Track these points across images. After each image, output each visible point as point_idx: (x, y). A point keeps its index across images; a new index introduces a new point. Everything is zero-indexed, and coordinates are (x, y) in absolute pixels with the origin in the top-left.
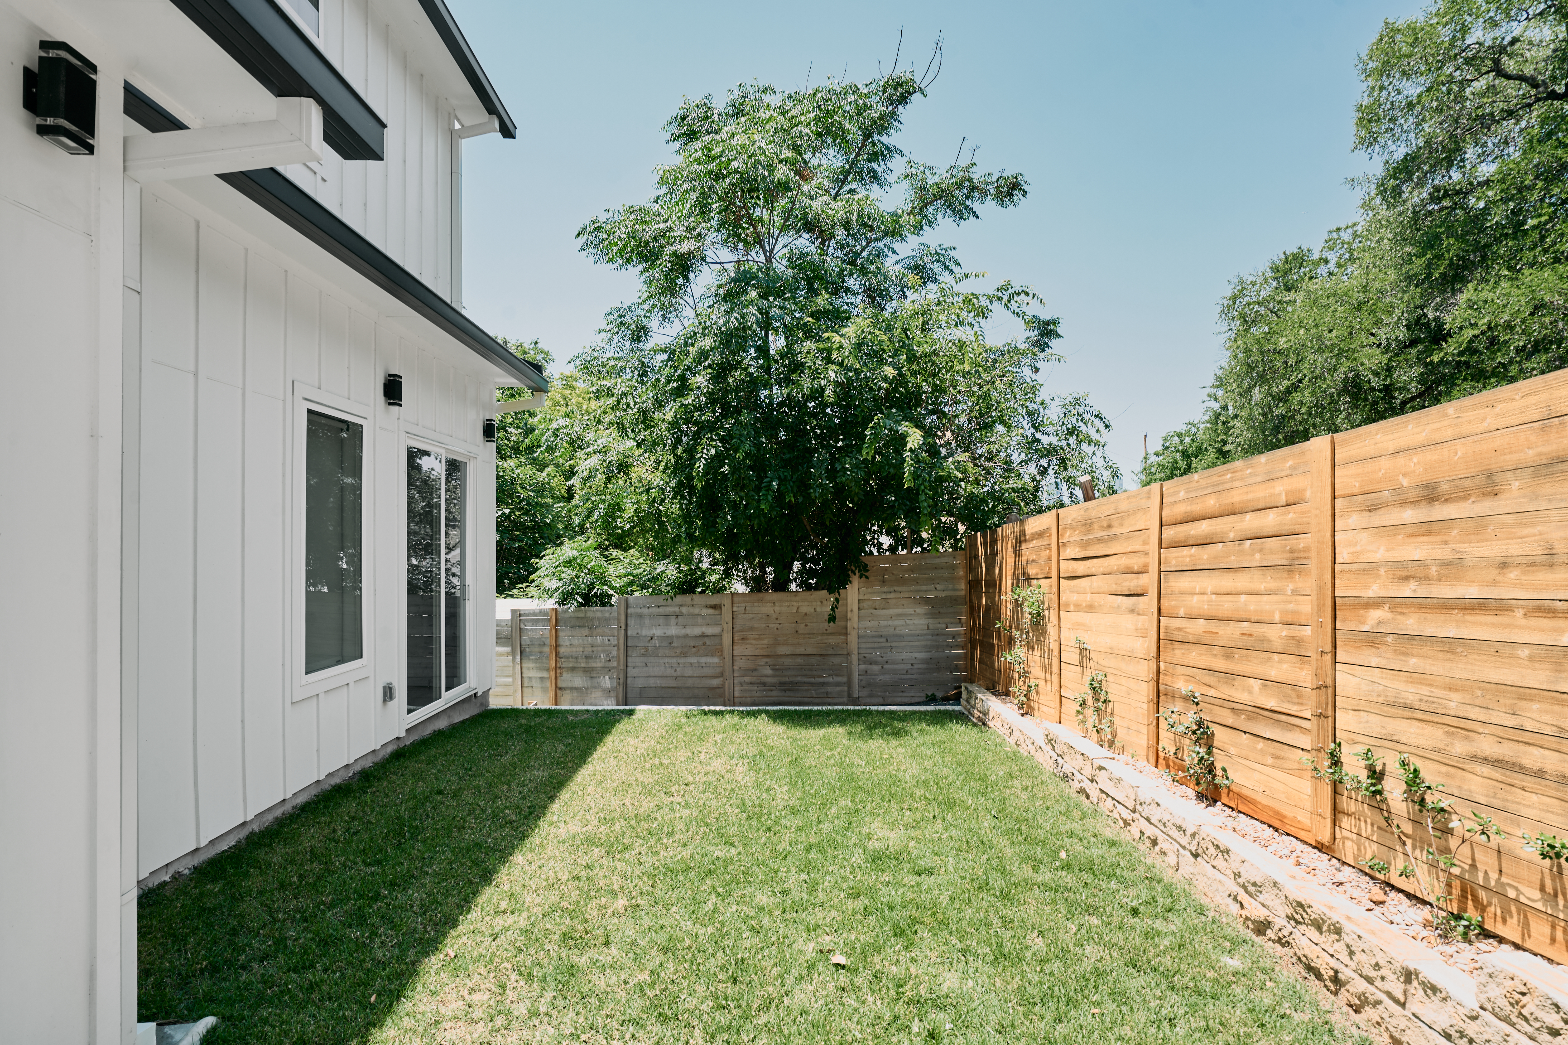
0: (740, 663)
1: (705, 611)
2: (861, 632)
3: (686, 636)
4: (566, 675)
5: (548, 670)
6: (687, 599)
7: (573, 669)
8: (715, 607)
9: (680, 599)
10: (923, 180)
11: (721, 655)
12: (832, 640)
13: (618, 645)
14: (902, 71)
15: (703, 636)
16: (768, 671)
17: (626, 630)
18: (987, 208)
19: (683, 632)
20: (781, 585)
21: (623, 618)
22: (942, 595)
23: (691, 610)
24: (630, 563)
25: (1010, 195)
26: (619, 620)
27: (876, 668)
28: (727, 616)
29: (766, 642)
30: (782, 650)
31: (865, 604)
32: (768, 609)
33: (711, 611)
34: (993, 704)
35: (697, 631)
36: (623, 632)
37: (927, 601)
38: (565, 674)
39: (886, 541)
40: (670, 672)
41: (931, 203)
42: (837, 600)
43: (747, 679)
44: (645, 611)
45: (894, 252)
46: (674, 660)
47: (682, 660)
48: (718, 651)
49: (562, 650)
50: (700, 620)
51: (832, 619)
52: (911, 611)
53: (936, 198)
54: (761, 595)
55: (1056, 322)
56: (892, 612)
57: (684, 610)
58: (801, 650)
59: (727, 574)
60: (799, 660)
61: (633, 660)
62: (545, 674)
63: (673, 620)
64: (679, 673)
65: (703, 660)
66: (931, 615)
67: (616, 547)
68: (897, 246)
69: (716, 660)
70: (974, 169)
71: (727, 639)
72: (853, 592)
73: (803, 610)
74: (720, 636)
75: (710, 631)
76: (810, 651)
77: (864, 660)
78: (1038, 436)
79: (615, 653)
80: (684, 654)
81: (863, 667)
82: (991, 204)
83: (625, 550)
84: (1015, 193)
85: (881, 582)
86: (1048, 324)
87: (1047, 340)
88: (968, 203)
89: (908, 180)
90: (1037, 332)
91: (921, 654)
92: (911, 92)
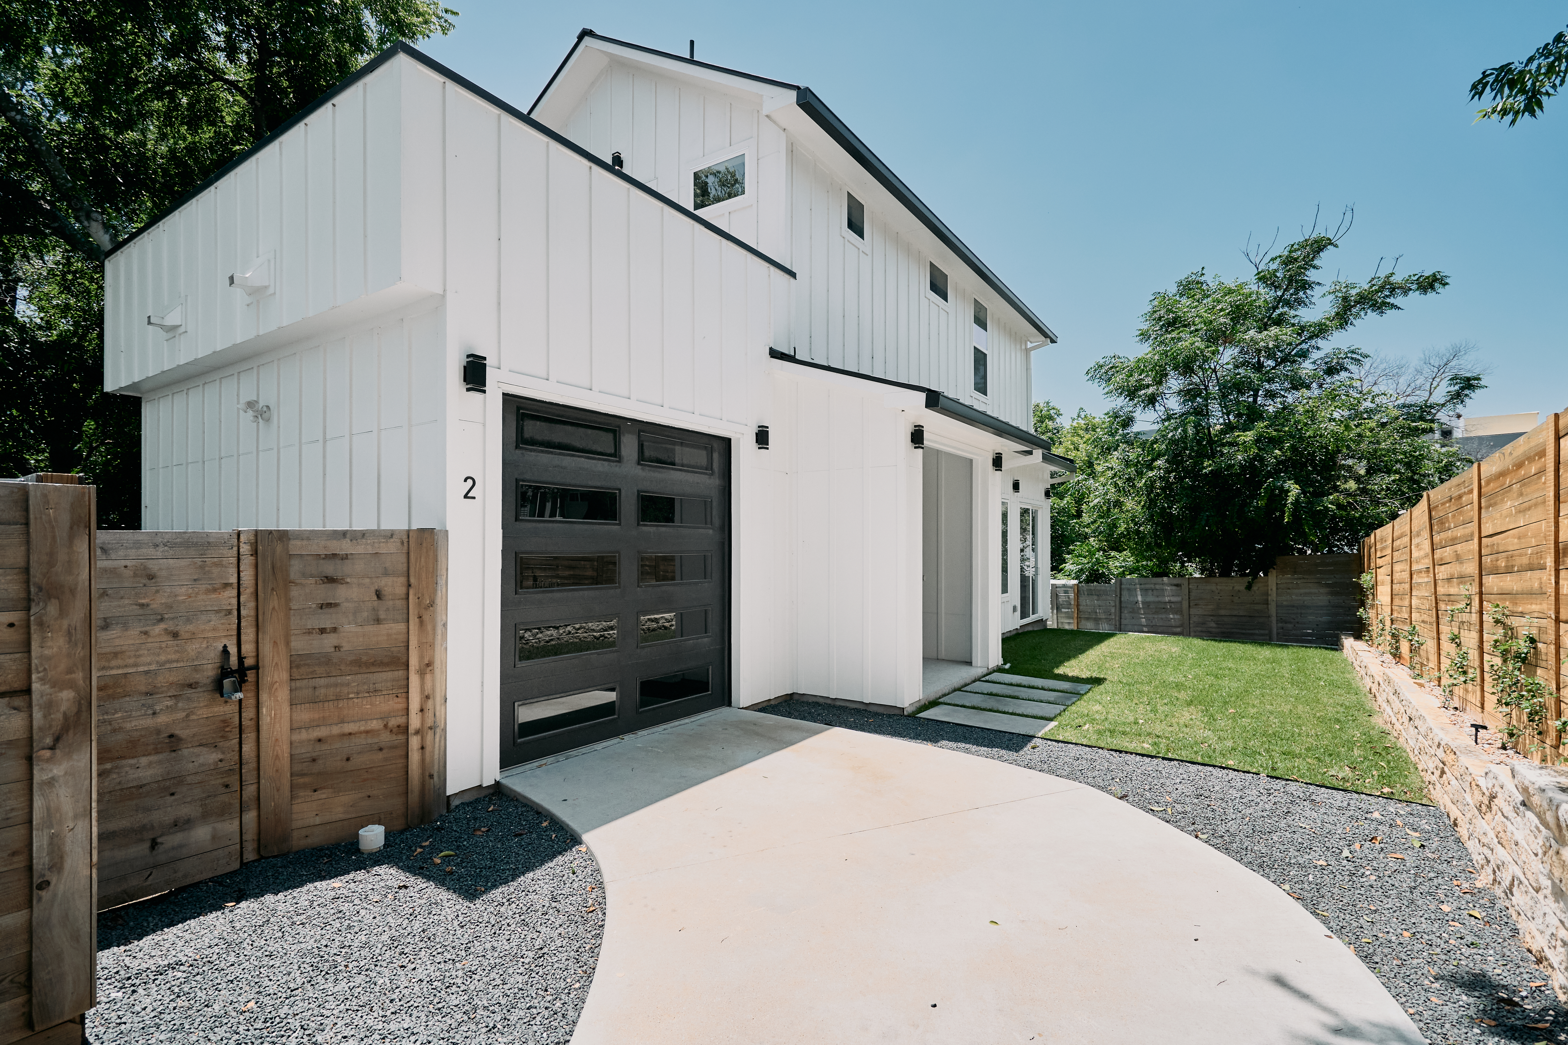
0: (1194, 619)
1: (1171, 588)
2: (1278, 603)
3: (1159, 602)
4: (1083, 622)
6: (1159, 580)
8: (1177, 585)
9: (1155, 580)
10: (1345, 293)
11: (1182, 614)
12: (1259, 608)
13: (1115, 606)
14: (1320, 232)
15: (1169, 602)
16: (1213, 625)
17: (1120, 598)
19: (1157, 599)
20: (1225, 574)
21: (1118, 590)
22: (1339, 582)
23: (1162, 587)
24: (1124, 560)
25: (1432, 287)
26: (1116, 592)
27: (1290, 626)
28: (1186, 591)
29: (1211, 607)
30: (1222, 612)
31: (1281, 586)
32: (1213, 587)
33: (1174, 588)
35: (1166, 599)
36: (1118, 598)
37: (1327, 585)
41: (1355, 306)
43: (1199, 629)
44: (1132, 587)
45: (1318, 348)
48: (1181, 612)
49: (1081, 608)
50: (1167, 593)
52: (1316, 591)
53: (1357, 302)
54: (1211, 579)
55: (1477, 379)
56: (1302, 591)
57: (1158, 587)
58: (1235, 613)
60: (1235, 619)
63: (1150, 592)
64: (1154, 623)
65: (1169, 616)
66: (1332, 594)
67: (1113, 549)
68: (1321, 343)
69: (1178, 617)
70: (1393, 277)
71: (1185, 604)
72: (1273, 577)
74: (1181, 602)
75: (1174, 599)
76: (1241, 613)
77: (1280, 620)
79: (1113, 610)
80: (1156, 613)
81: (1280, 625)
82: (1413, 294)
83: (1120, 552)
84: (1437, 285)
85: (1295, 573)
86: (1469, 379)
87: (1467, 392)
88: (1391, 300)
89: (1331, 297)
90: (1457, 387)
91: (1325, 619)
92: (1325, 246)
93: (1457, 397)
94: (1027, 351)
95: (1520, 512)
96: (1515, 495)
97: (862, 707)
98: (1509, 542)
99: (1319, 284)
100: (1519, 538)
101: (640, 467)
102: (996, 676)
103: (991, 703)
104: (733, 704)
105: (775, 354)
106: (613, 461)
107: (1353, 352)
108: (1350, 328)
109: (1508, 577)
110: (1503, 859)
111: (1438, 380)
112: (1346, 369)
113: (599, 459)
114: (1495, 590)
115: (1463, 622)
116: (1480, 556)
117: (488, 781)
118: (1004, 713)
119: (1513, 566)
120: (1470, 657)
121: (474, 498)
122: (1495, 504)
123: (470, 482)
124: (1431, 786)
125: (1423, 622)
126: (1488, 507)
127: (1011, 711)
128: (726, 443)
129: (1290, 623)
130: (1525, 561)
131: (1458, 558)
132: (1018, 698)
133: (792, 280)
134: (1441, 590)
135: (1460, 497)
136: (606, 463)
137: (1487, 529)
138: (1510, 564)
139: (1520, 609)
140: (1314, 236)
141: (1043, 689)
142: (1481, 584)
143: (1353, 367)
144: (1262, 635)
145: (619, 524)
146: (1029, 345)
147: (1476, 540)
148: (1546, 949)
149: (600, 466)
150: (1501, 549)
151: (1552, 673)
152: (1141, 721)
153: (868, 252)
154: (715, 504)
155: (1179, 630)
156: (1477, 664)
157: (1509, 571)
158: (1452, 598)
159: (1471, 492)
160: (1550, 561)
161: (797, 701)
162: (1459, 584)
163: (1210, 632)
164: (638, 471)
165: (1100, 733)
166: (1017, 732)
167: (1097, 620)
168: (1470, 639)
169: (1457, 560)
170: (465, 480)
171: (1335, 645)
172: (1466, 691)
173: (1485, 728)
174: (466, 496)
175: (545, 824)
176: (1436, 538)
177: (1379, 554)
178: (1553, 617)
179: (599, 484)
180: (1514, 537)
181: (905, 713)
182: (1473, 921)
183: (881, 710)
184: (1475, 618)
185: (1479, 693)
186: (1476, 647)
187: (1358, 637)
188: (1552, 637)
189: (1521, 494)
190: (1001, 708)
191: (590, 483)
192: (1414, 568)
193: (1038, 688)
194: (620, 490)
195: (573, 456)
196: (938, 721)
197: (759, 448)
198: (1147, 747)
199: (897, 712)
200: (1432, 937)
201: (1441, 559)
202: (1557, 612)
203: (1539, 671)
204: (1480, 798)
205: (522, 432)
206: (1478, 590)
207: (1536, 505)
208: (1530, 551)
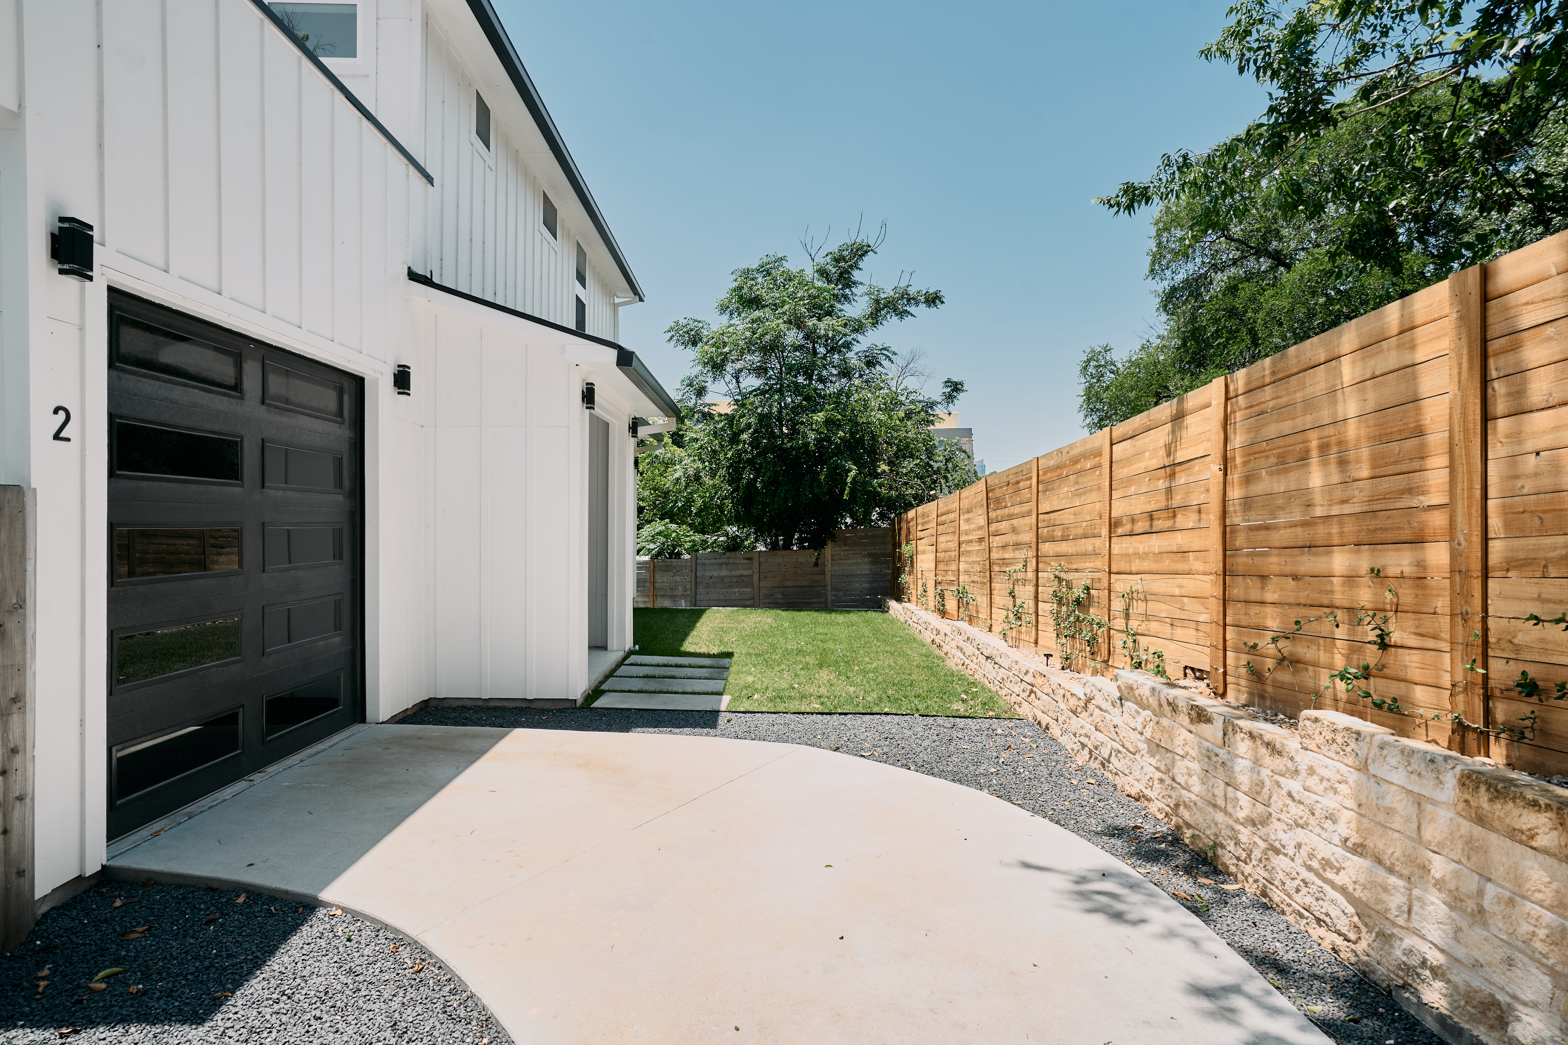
0: (763, 591)
1: (743, 561)
2: (833, 573)
3: (733, 576)
5: (648, 597)
6: (733, 554)
7: (664, 596)
8: (749, 559)
9: (728, 554)
10: (877, 295)
11: (753, 587)
12: (817, 577)
13: (691, 582)
14: (862, 239)
15: (741, 576)
16: (780, 596)
17: (696, 573)
18: (920, 311)
19: (730, 574)
20: (787, 546)
21: (694, 566)
22: (879, 552)
23: (735, 561)
25: (934, 302)
26: (691, 567)
27: (841, 593)
28: (756, 564)
29: (778, 579)
30: (788, 584)
31: (835, 557)
32: (780, 560)
33: (746, 561)
34: (893, 604)
35: (738, 573)
36: (694, 574)
37: (868, 556)
38: (659, 599)
39: (849, 520)
40: (722, 597)
41: (883, 309)
42: (819, 554)
43: (768, 601)
44: (707, 561)
45: (858, 342)
46: (725, 590)
47: (729, 590)
48: (752, 585)
49: (657, 585)
50: (740, 567)
51: (816, 564)
52: (861, 561)
53: (885, 306)
54: (776, 552)
55: (961, 384)
56: (850, 561)
57: (731, 561)
58: (798, 584)
59: (756, 540)
60: (797, 589)
61: (701, 590)
62: (647, 599)
63: (724, 567)
65: (742, 590)
66: (872, 563)
68: (860, 337)
69: (749, 590)
70: (909, 288)
71: (756, 577)
72: (829, 550)
73: (800, 560)
74: (752, 576)
75: (746, 573)
77: (834, 589)
78: (931, 463)
80: (730, 586)
81: (834, 593)
82: (922, 306)
84: (937, 301)
85: (846, 545)
86: (956, 384)
87: (955, 394)
88: (907, 308)
89: (867, 298)
90: (949, 389)
91: (866, 585)
92: (866, 252)
93: (950, 398)
94: (615, 307)
95: (1076, 495)
96: (1072, 483)
97: (524, 705)
98: (1066, 517)
99: (862, 283)
100: (1075, 514)
101: (264, 407)
102: (633, 659)
103: (652, 685)
104: (367, 720)
105: (413, 276)
106: (234, 397)
107: (885, 349)
108: (880, 327)
109: (1064, 544)
110: (1102, 740)
111: (901, 378)
112: (881, 365)
113: (218, 393)
114: (1051, 553)
115: (1018, 580)
116: (1038, 528)
117: (92, 868)
118: (676, 693)
119: (1068, 536)
120: (1025, 606)
121: (68, 440)
122: (1053, 489)
123: (62, 415)
124: (1016, 706)
125: (973, 582)
126: (1045, 491)
127: (680, 691)
128: (359, 382)
129: (841, 590)
130: (1080, 531)
131: (1014, 530)
132: (675, 678)
133: (429, 186)
134: (995, 555)
135: (1018, 482)
136: (226, 399)
137: (1045, 507)
138: (1066, 534)
139: (1075, 567)
140: (858, 240)
141: (690, 666)
142: (1037, 550)
143: (886, 363)
144: (820, 603)
145: (242, 486)
146: (617, 300)
147: (1034, 516)
148: (1144, 790)
149: (219, 403)
150: (1058, 523)
151: (1106, 610)
152: (796, 686)
153: (493, 168)
154: (345, 461)
155: (749, 603)
156: (1032, 611)
157: (1065, 539)
158: (1007, 561)
159: (1030, 478)
160: (1105, 532)
161: (437, 708)
162: (1014, 550)
163: (777, 603)
164: (261, 412)
165: (771, 700)
166: (704, 709)
167: (673, 597)
168: (1025, 593)
169: (1014, 531)
170: (56, 411)
171: (881, 607)
172: (1020, 632)
173: (1051, 656)
174: (57, 437)
175: (241, 900)
176: (993, 515)
177: (920, 528)
178: (1107, 570)
179: (216, 428)
180: (1070, 514)
181: (578, 704)
182: (1092, 787)
183: (549, 706)
184: (1031, 575)
185: (1034, 632)
186: (1032, 597)
187: (899, 600)
188: (1106, 585)
189: (1078, 483)
190: (665, 689)
191: (207, 426)
192: (963, 538)
193: (685, 667)
194: (242, 437)
195: (185, 385)
196: (617, 709)
197: (399, 393)
198: (817, 706)
199: (567, 705)
200: (1080, 801)
201: (997, 531)
202: (1110, 567)
203: (1091, 610)
204: (1076, 703)
205: (118, 345)
206: (1035, 554)
207: (1091, 491)
208: (1084, 524)
